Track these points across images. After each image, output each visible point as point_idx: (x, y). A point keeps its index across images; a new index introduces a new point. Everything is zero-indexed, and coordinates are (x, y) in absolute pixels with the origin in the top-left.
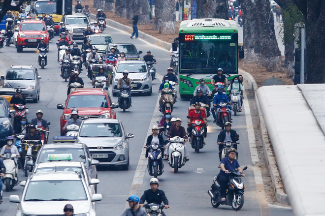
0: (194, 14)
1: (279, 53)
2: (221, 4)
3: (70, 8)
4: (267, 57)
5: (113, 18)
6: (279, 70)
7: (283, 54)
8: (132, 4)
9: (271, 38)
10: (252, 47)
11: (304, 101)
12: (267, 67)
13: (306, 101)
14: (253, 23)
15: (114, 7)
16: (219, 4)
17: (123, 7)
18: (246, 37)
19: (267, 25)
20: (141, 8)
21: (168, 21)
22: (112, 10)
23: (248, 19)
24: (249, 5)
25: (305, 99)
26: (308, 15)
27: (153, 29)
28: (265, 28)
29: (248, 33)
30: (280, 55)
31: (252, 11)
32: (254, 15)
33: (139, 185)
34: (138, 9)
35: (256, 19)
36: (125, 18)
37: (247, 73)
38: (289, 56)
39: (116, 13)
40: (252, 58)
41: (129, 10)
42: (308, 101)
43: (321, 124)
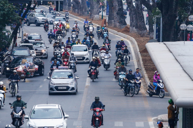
0: (108, 12)
1: (146, 29)
2: (120, 7)
3: (62, 8)
4: (141, 30)
5: (71, 13)
6: (146, 36)
7: (148, 29)
8: (80, 7)
9: (143, 22)
10: (134, 26)
11: (168, 49)
12: (141, 35)
13: (169, 49)
14: (135, 15)
15: (72, 9)
16: (119, 7)
17: (76, 8)
18: (131, 22)
19: (141, 16)
20: (84, 9)
21: (96, 14)
22: (71, 10)
23: (132, 14)
24: (133, 8)
25: (168, 48)
26: (163, 12)
27: (89, 18)
28: (140, 18)
29: (132, 20)
30: (146, 30)
31: (134, 10)
32: (135, 12)
33: (88, 86)
34: (83, 9)
35: (136, 14)
36: (77, 13)
37: (132, 38)
38: (151, 30)
39: (72, 11)
40: (134, 31)
41: (78, 10)
42: (170, 49)
43: (177, 59)
